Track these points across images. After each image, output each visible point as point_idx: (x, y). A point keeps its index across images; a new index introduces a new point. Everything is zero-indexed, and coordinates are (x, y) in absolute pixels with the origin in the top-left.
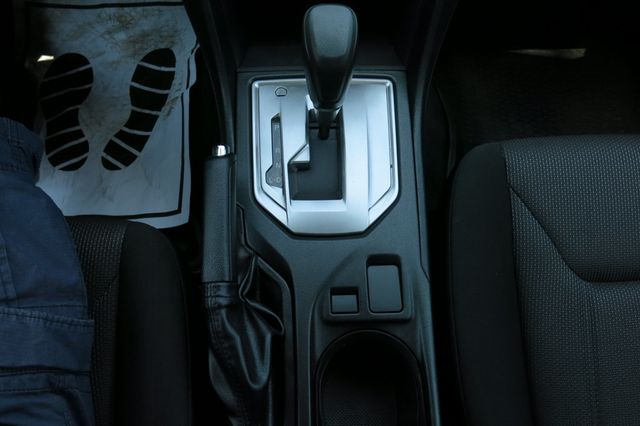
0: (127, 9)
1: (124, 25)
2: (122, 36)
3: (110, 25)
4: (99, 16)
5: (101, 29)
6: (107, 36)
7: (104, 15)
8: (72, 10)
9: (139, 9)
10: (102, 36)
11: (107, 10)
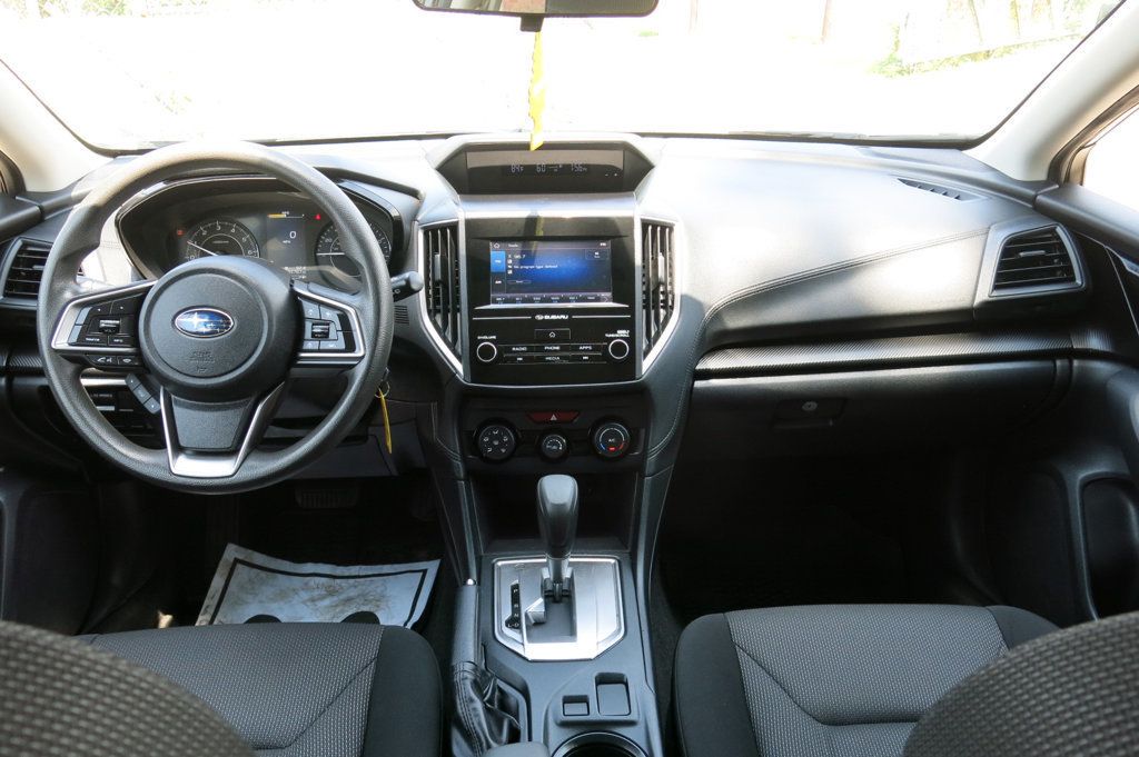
0: (338, 581)
1: (331, 592)
2: (327, 602)
3: (316, 593)
4: (306, 584)
5: (305, 595)
6: (309, 604)
7: (312, 583)
8: (280, 576)
9: (351, 581)
10: (304, 602)
11: (317, 579)
